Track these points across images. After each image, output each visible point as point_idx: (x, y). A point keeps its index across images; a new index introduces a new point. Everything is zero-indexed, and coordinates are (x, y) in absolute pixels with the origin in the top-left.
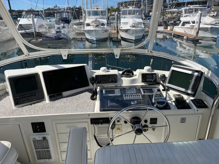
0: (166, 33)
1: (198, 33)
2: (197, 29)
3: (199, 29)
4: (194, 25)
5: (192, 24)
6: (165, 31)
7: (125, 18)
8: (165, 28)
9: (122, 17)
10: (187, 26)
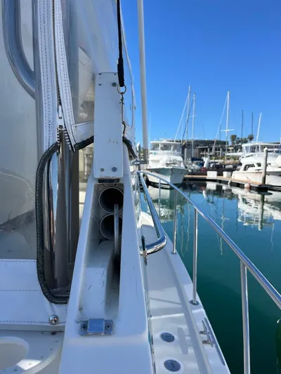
0: (220, 181)
1: (264, 179)
2: (263, 174)
3: (266, 173)
4: (259, 168)
5: (256, 167)
6: (220, 178)
7: (155, 154)
8: (218, 175)
9: (151, 153)
10: (250, 169)
